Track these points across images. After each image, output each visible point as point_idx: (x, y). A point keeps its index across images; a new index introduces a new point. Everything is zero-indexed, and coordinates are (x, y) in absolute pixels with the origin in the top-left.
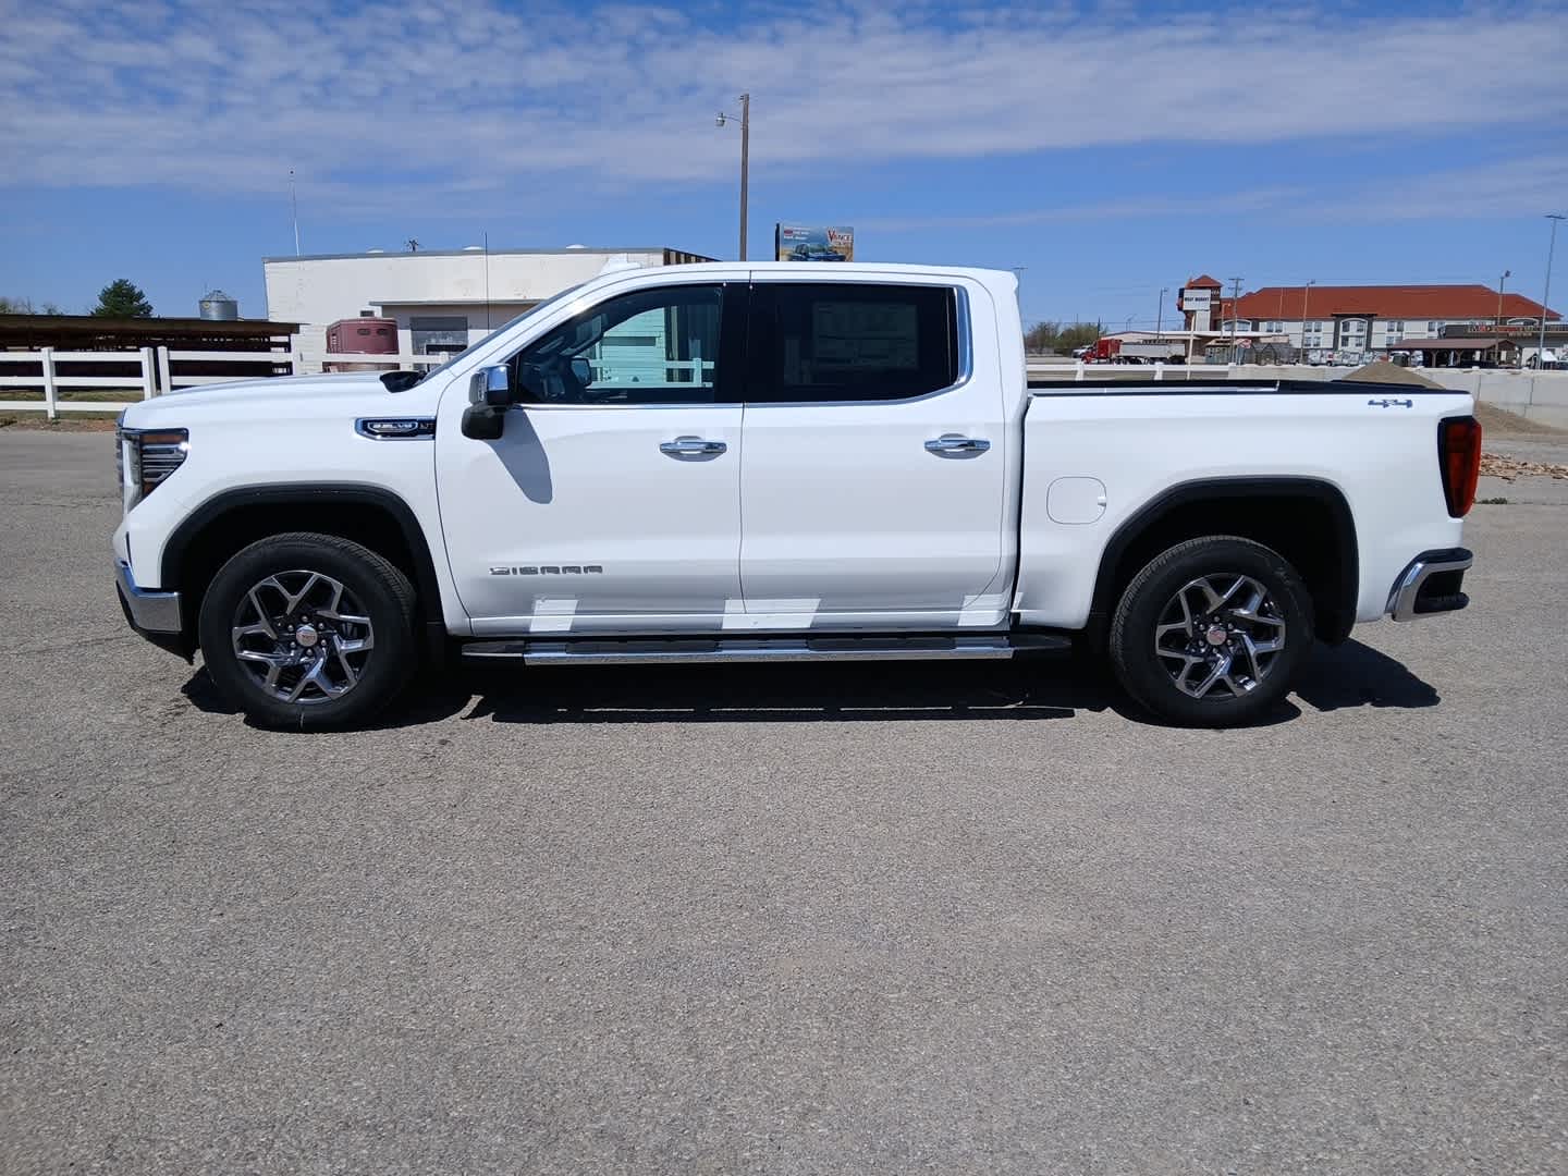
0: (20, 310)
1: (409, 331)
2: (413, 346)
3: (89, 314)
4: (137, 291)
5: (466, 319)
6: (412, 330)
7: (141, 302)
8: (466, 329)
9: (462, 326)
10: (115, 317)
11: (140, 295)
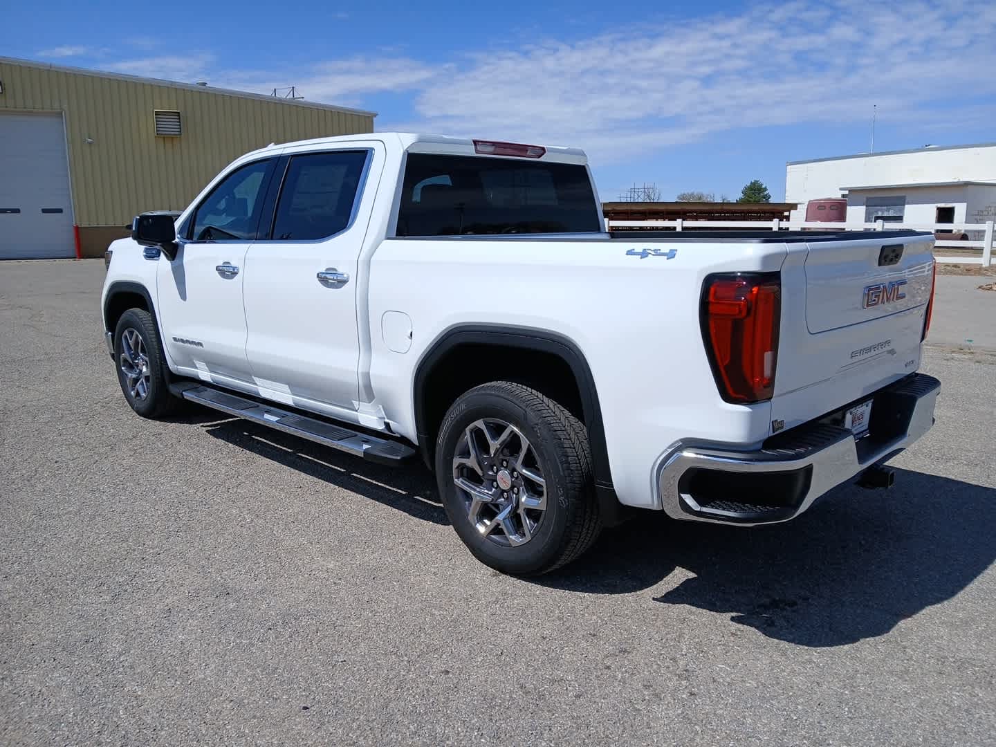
0: (709, 200)
1: (864, 207)
2: (866, 217)
3: (735, 202)
4: (763, 186)
5: (905, 197)
6: (867, 206)
7: (765, 193)
8: (904, 205)
9: (901, 202)
10: (749, 202)
11: (765, 189)
